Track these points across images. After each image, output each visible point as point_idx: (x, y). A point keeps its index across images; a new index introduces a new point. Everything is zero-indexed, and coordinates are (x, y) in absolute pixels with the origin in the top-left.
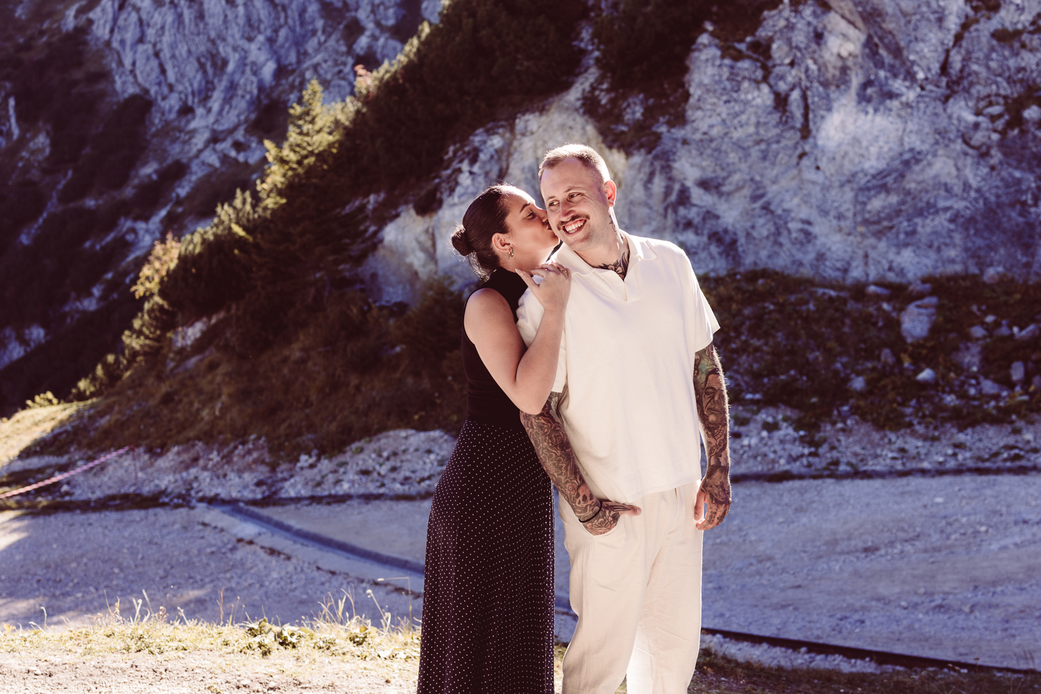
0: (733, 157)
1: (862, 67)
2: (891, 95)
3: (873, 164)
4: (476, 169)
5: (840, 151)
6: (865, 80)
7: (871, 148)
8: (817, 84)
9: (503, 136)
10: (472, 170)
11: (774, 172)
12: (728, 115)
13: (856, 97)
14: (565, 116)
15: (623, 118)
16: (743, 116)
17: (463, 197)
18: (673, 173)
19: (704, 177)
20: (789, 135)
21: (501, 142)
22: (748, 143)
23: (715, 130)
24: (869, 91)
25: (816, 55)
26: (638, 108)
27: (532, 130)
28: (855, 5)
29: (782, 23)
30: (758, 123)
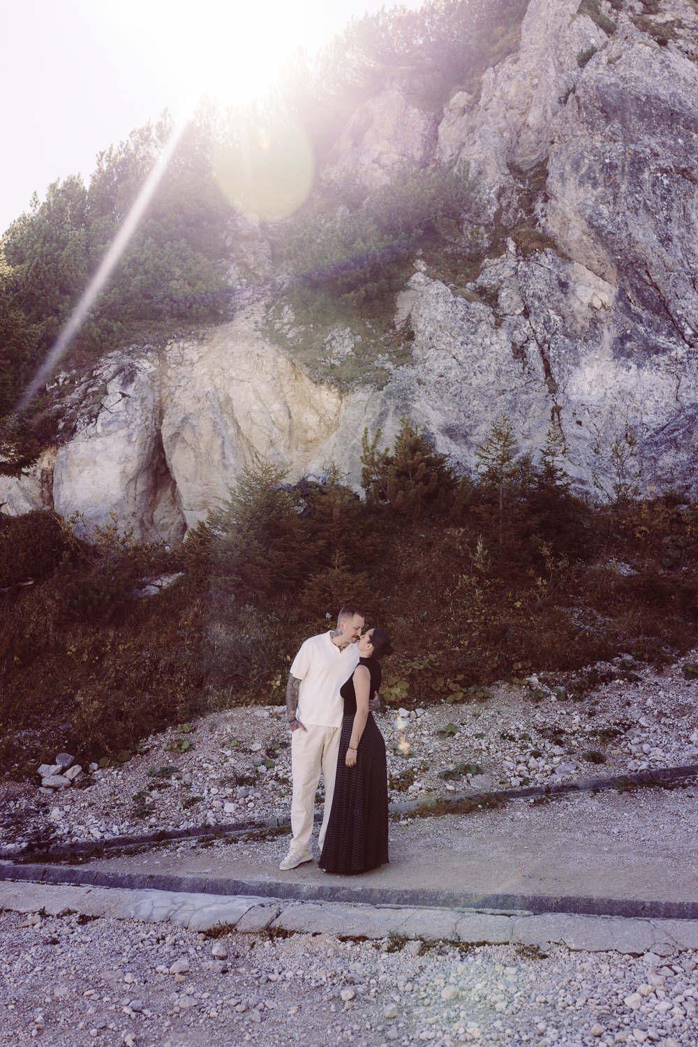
0: (476, 404)
1: (614, 321)
2: (657, 350)
3: (653, 419)
4: (130, 391)
5: (605, 405)
6: (620, 335)
7: (648, 402)
8: (562, 336)
9: (152, 362)
10: (125, 392)
11: (526, 424)
12: (466, 357)
13: (611, 352)
14: (246, 344)
15: (331, 351)
16: (483, 361)
17: (111, 426)
18: (413, 414)
19: (449, 423)
20: (536, 386)
21: (153, 369)
22: (491, 391)
23: (453, 373)
24: (628, 345)
25: (561, 305)
26: (346, 342)
27: (191, 360)
28: (613, 252)
29: (508, 272)
30: (500, 370)
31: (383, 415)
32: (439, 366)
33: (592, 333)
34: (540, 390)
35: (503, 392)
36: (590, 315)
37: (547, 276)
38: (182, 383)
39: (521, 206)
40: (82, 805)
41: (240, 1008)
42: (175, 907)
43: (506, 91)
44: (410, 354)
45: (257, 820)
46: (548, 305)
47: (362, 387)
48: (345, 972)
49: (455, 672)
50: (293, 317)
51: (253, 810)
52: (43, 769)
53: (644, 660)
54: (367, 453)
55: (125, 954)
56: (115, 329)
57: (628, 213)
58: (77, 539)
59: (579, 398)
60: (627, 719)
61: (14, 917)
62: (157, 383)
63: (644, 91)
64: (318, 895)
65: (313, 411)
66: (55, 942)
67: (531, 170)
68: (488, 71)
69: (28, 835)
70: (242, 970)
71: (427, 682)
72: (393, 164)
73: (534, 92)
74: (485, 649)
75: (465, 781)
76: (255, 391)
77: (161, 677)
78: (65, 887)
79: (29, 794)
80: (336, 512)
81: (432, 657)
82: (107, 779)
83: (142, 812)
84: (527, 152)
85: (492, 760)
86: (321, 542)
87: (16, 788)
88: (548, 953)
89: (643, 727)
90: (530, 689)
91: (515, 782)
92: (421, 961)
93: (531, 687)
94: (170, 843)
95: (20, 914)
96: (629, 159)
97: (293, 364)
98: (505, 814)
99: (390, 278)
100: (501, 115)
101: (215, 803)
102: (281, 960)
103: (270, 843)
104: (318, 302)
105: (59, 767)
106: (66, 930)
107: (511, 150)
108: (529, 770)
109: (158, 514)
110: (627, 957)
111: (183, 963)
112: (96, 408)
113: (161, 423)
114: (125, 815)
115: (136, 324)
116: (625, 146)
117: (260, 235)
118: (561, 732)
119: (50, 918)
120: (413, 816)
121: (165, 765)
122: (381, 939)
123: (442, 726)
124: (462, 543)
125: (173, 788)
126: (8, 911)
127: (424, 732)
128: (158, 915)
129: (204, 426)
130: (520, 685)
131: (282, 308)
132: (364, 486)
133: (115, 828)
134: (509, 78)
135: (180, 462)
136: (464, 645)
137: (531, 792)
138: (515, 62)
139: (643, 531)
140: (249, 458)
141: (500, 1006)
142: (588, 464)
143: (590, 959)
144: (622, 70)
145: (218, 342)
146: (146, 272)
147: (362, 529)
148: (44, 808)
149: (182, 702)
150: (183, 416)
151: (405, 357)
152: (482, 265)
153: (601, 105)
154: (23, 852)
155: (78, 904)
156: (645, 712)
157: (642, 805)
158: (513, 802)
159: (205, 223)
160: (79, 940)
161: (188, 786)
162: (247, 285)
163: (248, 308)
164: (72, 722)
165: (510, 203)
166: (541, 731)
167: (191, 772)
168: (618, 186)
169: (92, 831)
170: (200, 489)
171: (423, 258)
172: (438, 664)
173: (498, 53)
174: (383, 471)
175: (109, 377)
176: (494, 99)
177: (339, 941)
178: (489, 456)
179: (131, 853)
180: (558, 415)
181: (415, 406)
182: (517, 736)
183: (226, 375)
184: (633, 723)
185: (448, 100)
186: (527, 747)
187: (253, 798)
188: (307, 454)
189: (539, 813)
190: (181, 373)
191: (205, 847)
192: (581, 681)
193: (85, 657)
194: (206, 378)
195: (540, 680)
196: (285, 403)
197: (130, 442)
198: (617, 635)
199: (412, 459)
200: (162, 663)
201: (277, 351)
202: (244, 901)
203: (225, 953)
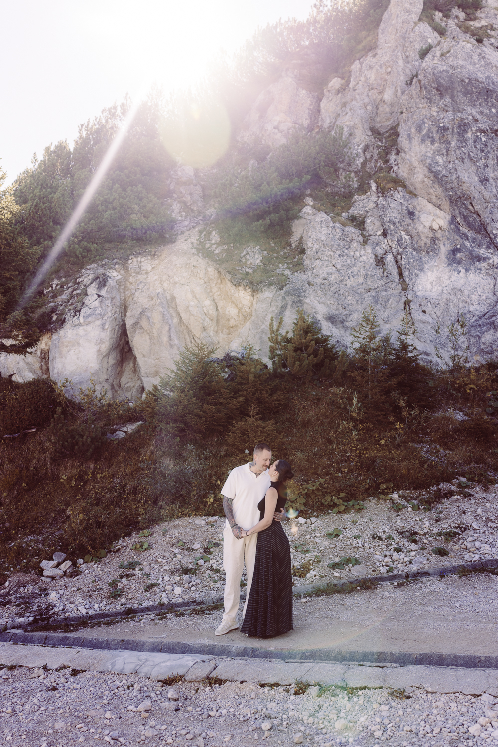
0: (350, 299)
1: (448, 239)
2: (479, 259)
3: (477, 308)
4: (103, 292)
5: (443, 299)
6: (452, 248)
7: (473, 296)
8: (411, 250)
9: (119, 272)
10: (99, 294)
11: (386, 313)
12: (342, 266)
13: (446, 260)
14: (185, 259)
15: (245, 263)
16: (355, 268)
17: (90, 318)
18: (305, 307)
19: (330, 313)
20: (393, 286)
21: (120, 277)
22: (360, 290)
23: (333, 277)
24: (458, 255)
25: (410, 227)
26: (257, 256)
27: (147, 270)
28: (446, 190)
29: (371, 205)
30: (366, 275)
31: (284, 307)
32: (323, 273)
33: (432, 247)
34: (396, 289)
35: (369, 290)
36: (431, 235)
37: (400, 208)
38: (140, 287)
39: (380, 158)
40: (72, 589)
41: (189, 736)
42: (141, 663)
43: (368, 77)
44: (302, 264)
45: (198, 600)
46: (400, 228)
47: (269, 288)
48: (265, 709)
49: (339, 491)
50: (219, 239)
51: (195, 592)
52: (44, 564)
53: (475, 481)
54: (273, 335)
55: (105, 697)
56: (92, 249)
57: (456, 162)
58: (66, 398)
59: (424, 294)
60: (463, 524)
61: (25, 671)
62: (122, 287)
63: (467, 75)
64: (244, 654)
65: (234, 305)
66: (54, 689)
67: (387, 132)
68: (355, 63)
69: (34, 611)
70: (190, 708)
71: (318, 499)
72: (288, 130)
73: (388, 77)
74: (360, 474)
75: (347, 570)
76: (192, 292)
77: (127, 496)
78: (61, 649)
79: (34, 582)
80: (251, 377)
81: (322, 480)
82: (90, 570)
83: (115, 594)
84: (384, 120)
85: (366, 555)
86: (241, 399)
87: (25, 577)
88: (411, 695)
89: (475, 529)
90: (393, 503)
91: (384, 570)
92: (319, 701)
93: (393, 501)
94: (135, 616)
95: (29, 669)
96: (457, 124)
97: (219, 272)
98: (376, 593)
99: (287, 210)
100: (365, 94)
101: (167, 587)
102: (218, 701)
103: (208, 616)
104: (236, 228)
105: (55, 562)
106: (63, 680)
107: (372, 119)
108: (393, 561)
109: (124, 380)
110: (469, 697)
111: (147, 704)
112: (79, 305)
113: (125, 315)
114: (103, 597)
115: (107, 245)
116: (454, 114)
117: (194, 181)
118: (416, 533)
119: (51, 672)
120: (310, 596)
121: (131, 560)
122: (290, 685)
123: (330, 530)
124: (342, 398)
125: (137, 576)
126: (20, 666)
127: (317, 535)
128: (129, 669)
129: (156, 317)
130: (386, 500)
131: (210, 233)
132: (271, 358)
133: (96, 606)
134: (371, 67)
135: (139, 343)
136: (344, 471)
137: (395, 577)
138: (374, 56)
139: (472, 388)
140: (188, 340)
141: (378, 734)
142: (431, 341)
143: (442, 699)
144: (451, 61)
145: (166, 257)
146: (114, 209)
147: (270, 389)
148: (45, 591)
149: (143, 514)
150: (141, 310)
151: (298, 266)
152: (353, 200)
153: (436, 86)
154: (30, 624)
155: (70, 661)
156: (476, 519)
157: (476, 586)
158: (382, 584)
159: (155, 173)
160: (72, 687)
161: (148, 575)
162: (186, 217)
163: (187, 233)
164: (65, 530)
165: (372, 156)
166: (401, 533)
167: (150, 565)
168: (449, 143)
169: (79, 608)
170: (153, 362)
171: (310, 195)
172: (326, 485)
173: (362, 50)
174: (285, 347)
175: (88, 283)
176: (360, 82)
177: (259, 687)
178: (360, 336)
179: (108, 624)
180: (409, 306)
181: (306, 301)
182: (384, 537)
183: (171, 280)
184: (468, 527)
185: (327, 84)
186: (391, 545)
187: (194, 583)
188: (230, 336)
189: (401, 593)
190: (139, 280)
191: (161, 619)
192: (429, 496)
193: (73, 483)
194: (157, 283)
195: (400, 496)
196: (214, 300)
197: (103, 329)
198: (454, 463)
199: (305, 339)
200: (128, 487)
201: (208, 263)
202: (190, 658)
203: (177, 697)
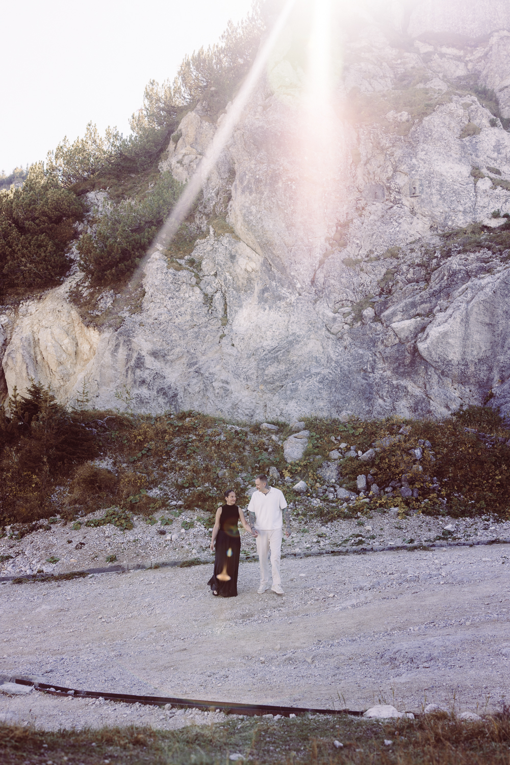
0: (175, 336)
1: (261, 279)
2: (280, 298)
3: (268, 343)
5: (247, 334)
6: (263, 288)
7: (268, 333)
9: (8, 316)
11: (203, 347)
12: (172, 307)
13: (258, 299)
14: (56, 303)
15: (98, 306)
16: (182, 308)
18: (133, 345)
19: (155, 349)
20: (213, 322)
21: (7, 320)
22: (186, 326)
23: (163, 317)
24: (266, 294)
25: (231, 270)
26: (108, 300)
27: (31, 312)
28: (256, 237)
29: (209, 248)
30: (193, 313)
31: (117, 346)
32: (154, 313)
33: (248, 287)
34: (216, 324)
35: (193, 327)
36: (246, 276)
37: (224, 252)
38: (17, 330)
39: (223, 202)
44: (140, 306)
46: (225, 269)
47: (108, 329)
50: (90, 282)
57: (264, 212)
59: (238, 329)
63: (280, 129)
65: (87, 343)
76: (53, 334)
97: (81, 314)
116: (268, 166)
129: (18, 357)
140: (48, 373)
144: (270, 115)
145: (47, 301)
146: (17, 258)
150: (9, 352)
151: (138, 308)
152: (195, 244)
153: (253, 141)
165: (220, 199)
168: (263, 194)
171: (161, 242)
180: (222, 340)
181: (134, 340)
183: (41, 324)
196: (75, 337)
